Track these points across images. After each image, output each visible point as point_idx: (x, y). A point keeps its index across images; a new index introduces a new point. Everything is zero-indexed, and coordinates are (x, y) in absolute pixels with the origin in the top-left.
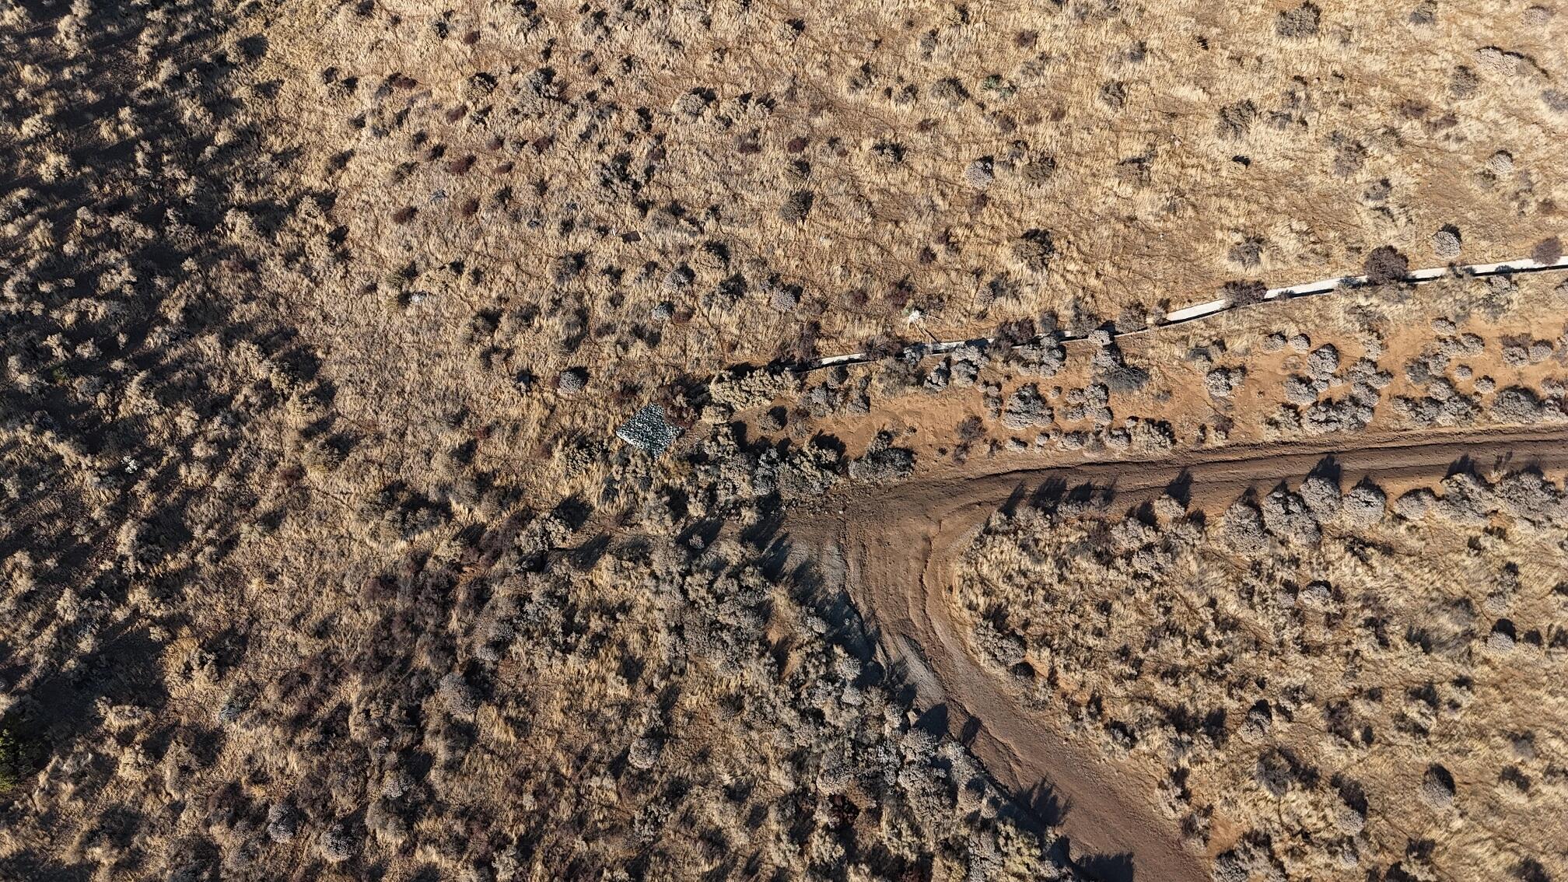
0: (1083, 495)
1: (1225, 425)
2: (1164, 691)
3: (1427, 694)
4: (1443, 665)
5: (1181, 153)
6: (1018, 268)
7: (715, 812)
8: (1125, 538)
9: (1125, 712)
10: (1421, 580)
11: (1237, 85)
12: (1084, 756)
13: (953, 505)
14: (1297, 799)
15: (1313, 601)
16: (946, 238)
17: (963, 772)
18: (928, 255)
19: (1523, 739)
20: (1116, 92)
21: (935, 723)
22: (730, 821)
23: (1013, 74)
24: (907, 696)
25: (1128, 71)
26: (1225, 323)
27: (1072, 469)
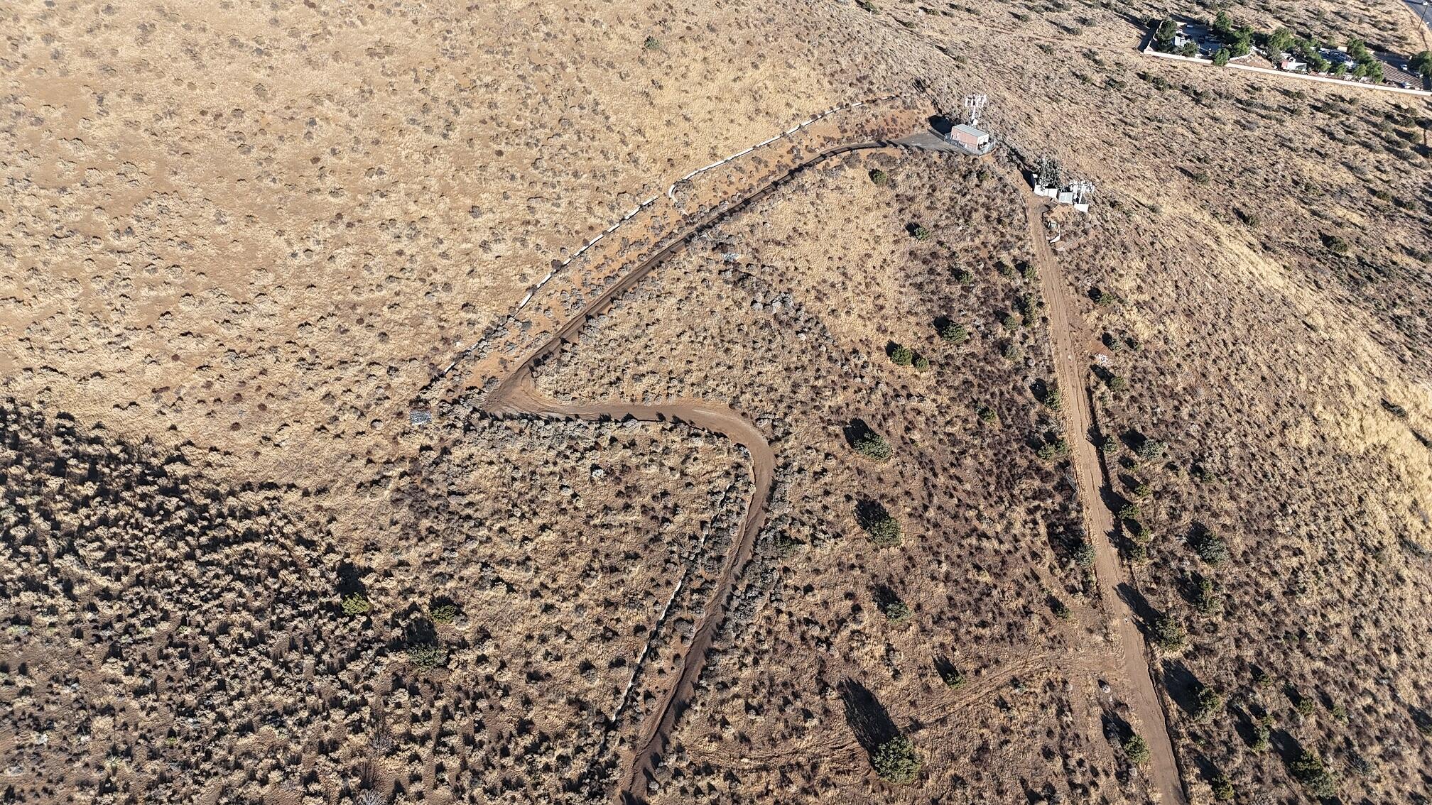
0: (545, 357)
1: (558, 323)
2: (606, 380)
3: (647, 346)
4: (644, 340)
5: (481, 263)
6: (472, 316)
7: (546, 470)
8: (566, 358)
9: (602, 390)
10: (626, 326)
11: (477, 238)
12: (603, 405)
13: (519, 380)
14: (645, 380)
15: (613, 344)
16: (441, 320)
17: (586, 424)
18: (442, 328)
19: (668, 342)
20: (444, 255)
21: (568, 420)
22: (551, 468)
23: (408, 265)
24: (558, 420)
25: (442, 248)
26: (536, 299)
27: (537, 354)
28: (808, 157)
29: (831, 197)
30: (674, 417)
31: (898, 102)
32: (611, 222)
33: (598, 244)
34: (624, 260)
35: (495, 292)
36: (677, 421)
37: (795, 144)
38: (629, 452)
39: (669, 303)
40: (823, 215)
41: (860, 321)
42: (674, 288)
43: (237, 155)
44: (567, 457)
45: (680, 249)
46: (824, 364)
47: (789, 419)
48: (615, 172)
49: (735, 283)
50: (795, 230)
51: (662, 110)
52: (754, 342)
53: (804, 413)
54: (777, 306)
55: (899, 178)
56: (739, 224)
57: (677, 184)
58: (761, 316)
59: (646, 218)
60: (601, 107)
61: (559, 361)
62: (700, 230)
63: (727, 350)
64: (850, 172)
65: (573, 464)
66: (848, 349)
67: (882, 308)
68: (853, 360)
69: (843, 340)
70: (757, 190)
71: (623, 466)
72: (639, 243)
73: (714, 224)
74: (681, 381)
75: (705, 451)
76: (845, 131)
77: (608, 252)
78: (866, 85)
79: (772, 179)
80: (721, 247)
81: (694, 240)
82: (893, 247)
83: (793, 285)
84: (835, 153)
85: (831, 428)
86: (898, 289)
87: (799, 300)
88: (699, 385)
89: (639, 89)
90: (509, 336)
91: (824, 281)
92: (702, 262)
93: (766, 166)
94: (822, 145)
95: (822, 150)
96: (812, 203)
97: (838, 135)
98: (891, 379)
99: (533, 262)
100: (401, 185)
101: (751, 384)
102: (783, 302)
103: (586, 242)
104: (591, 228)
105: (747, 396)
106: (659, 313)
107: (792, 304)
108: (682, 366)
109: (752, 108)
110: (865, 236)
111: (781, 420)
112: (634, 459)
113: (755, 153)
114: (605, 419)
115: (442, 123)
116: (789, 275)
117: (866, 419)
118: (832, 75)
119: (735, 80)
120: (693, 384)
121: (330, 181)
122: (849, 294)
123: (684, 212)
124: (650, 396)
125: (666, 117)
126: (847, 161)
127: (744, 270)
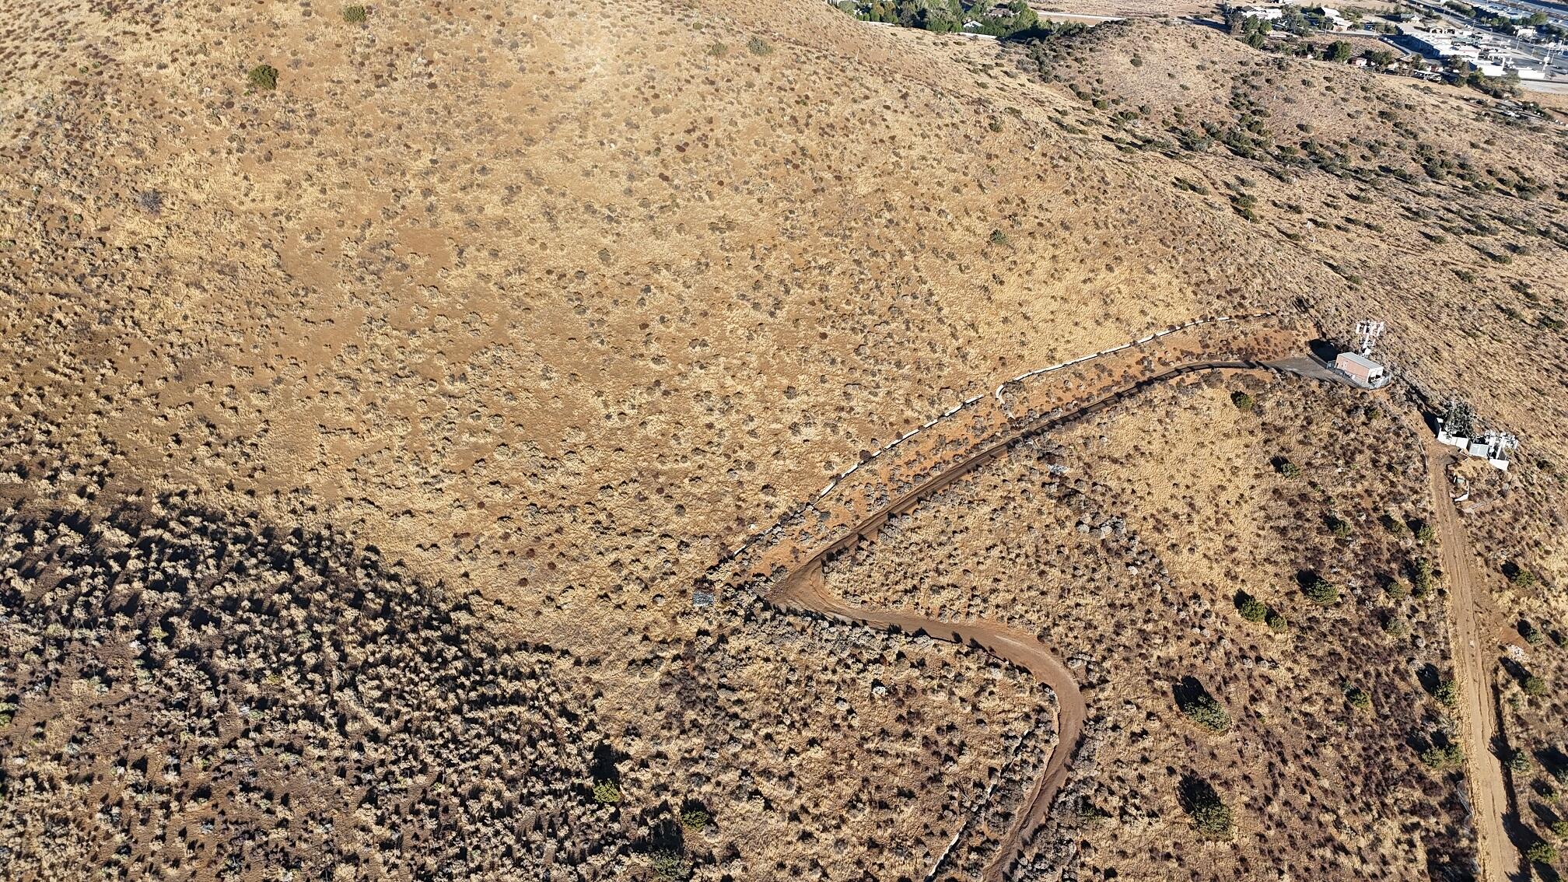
0: (840, 552)
1: (858, 517)
2: (900, 587)
3: (950, 556)
4: (948, 549)
5: (789, 445)
6: (771, 499)
7: (824, 677)
8: (863, 554)
9: (895, 597)
10: (931, 530)
11: (788, 419)
12: (894, 614)
13: (809, 573)
14: (944, 593)
15: (913, 548)
16: (739, 499)
17: (873, 632)
18: (739, 507)
19: (975, 554)
20: (752, 433)
21: (855, 625)
22: (829, 676)
23: (716, 439)
24: (844, 623)
25: (752, 426)
26: (838, 489)
27: (830, 548)
28: (1160, 370)
29: (1183, 417)
30: (972, 640)
31: (1274, 321)
32: (929, 418)
33: (912, 439)
34: (937, 458)
35: (797, 477)
36: (975, 646)
37: (1147, 354)
38: (916, 673)
39: (982, 512)
40: (1171, 436)
41: (1205, 562)
42: (989, 496)
43: (573, 315)
44: (848, 667)
45: (1001, 454)
46: (1157, 606)
47: (1107, 664)
48: (940, 366)
49: (1060, 499)
50: (1136, 448)
51: (1000, 306)
52: (1075, 569)
53: (1127, 660)
54: (1106, 531)
55: (1268, 405)
56: (1072, 434)
57: (1006, 384)
58: (1087, 540)
59: (967, 417)
60: (935, 298)
61: (854, 559)
62: (1027, 436)
63: (1042, 573)
64: (1208, 392)
65: (854, 675)
66: (1187, 592)
67: (1233, 550)
68: (1193, 607)
69: (1183, 581)
70: (1097, 400)
71: (908, 687)
72: (956, 442)
73: (1043, 431)
74: (985, 601)
75: (1003, 685)
76: (1207, 346)
77: (920, 448)
78: (1237, 299)
79: (1115, 389)
80: (1048, 457)
81: (1019, 447)
82: (1253, 482)
83: (1128, 509)
84: (1192, 369)
85: (1157, 683)
86: (1256, 530)
87: (1134, 527)
88: (1005, 608)
89: (979, 282)
90: (805, 524)
91: (1166, 510)
92: (1024, 471)
93: (1110, 375)
94: (1178, 359)
95: (1178, 364)
96: (1160, 421)
97: (1198, 350)
98: (1237, 635)
99: (841, 451)
100: (722, 359)
101: (1065, 616)
102: (1114, 527)
103: (899, 436)
104: (907, 421)
105: (1061, 629)
106: (969, 521)
107: (1124, 531)
108: (988, 584)
109: (1100, 312)
110: (1221, 464)
111: (1097, 663)
112: (921, 681)
113: (1099, 360)
114: (894, 630)
115: (771, 301)
116: (1125, 498)
117: (1203, 679)
118: (1197, 285)
119: (1085, 282)
120: (998, 606)
121: (655, 348)
122: (1195, 528)
123: (1011, 415)
124: (948, 612)
125: (1003, 313)
126: (1206, 379)
127: (1072, 486)
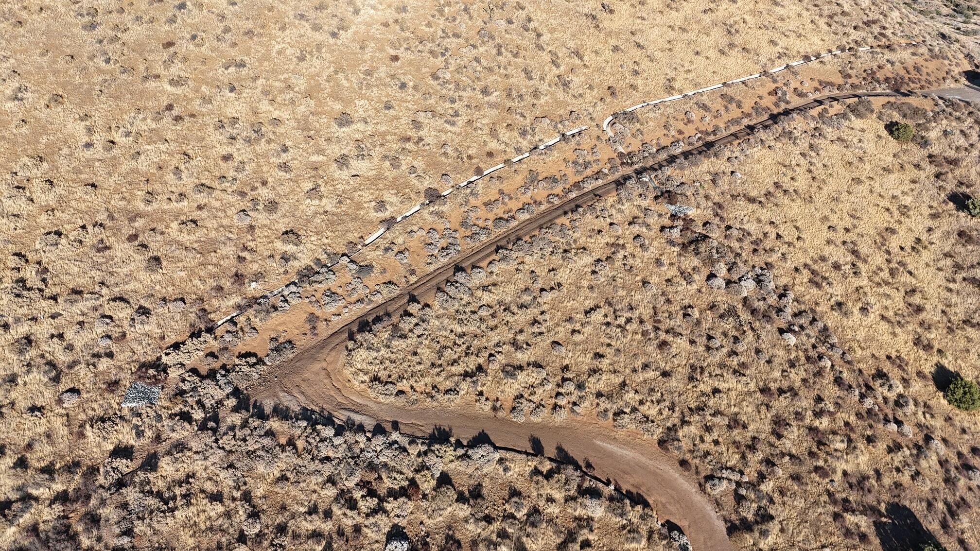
0: (378, 319)
1: (413, 272)
2: (457, 369)
3: (535, 322)
4: (533, 312)
5: (330, 181)
6: (290, 248)
8: (406, 325)
9: (449, 384)
10: (511, 289)
11: (335, 150)
12: (444, 409)
13: (326, 351)
14: (521, 376)
15: (483, 313)
16: (245, 248)
17: (404, 441)
18: (241, 259)
19: (570, 320)
20: (285, 167)
21: (379, 430)
22: (317, 523)
23: (231, 174)
24: (361, 429)
25: (285, 157)
26: (389, 236)
27: (367, 314)
28: (796, 102)
29: (830, 151)
30: (560, 449)
31: (923, 50)
32: (518, 150)
33: (495, 174)
34: (526, 198)
35: (333, 220)
36: (563, 459)
37: (779, 85)
38: (463, 511)
39: (580, 263)
40: (820, 172)
41: (884, 325)
42: (591, 243)
43: (78, 30)
44: (352, 505)
45: (608, 192)
46: (831, 391)
47: (767, 487)
48: (536, 94)
49: (684, 246)
50: (777, 185)
51: (610, 34)
52: (710, 338)
53: (796, 478)
54: (748, 287)
55: (933, 134)
56: (697, 170)
57: (615, 115)
58: (723, 298)
59: (568, 150)
60: (533, 25)
61: (395, 327)
62: (639, 173)
63: (663, 345)
64: (857, 123)
65: (359, 520)
66: (868, 367)
67: (919, 309)
68: (881, 391)
69: (859, 353)
70: (725, 133)
71: (449, 538)
72: (552, 180)
73: (661, 166)
74: (580, 386)
75: (606, 530)
76: (850, 76)
77: (506, 186)
78: (876, 29)
79: (746, 122)
80: (668, 196)
81: (630, 183)
82: (930, 223)
83: (774, 258)
84: (835, 99)
85: (850, 519)
86: (944, 283)
87: (784, 281)
88: (609, 397)
89: (586, 11)
90: (332, 282)
91: (823, 259)
92: (636, 212)
93: (739, 106)
94: (816, 90)
95: (817, 96)
96: (803, 155)
97: (839, 80)
98: (949, 432)
99: (398, 186)
100: (261, 81)
101: (700, 409)
102: (759, 280)
103: (479, 171)
104: (490, 154)
105: (693, 430)
106: (563, 275)
107: (772, 285)
108: (587, 360)
109: (724, 41)
110: (885, 203)
111: (753, 486)
112: (471, 527)
113: (725, 90)
114: (441, 437)
116: (768, 244)
117: (918, 508)
118: (831, 17)
119: (705, 12)
120: (599, 395)
121: (177, 69)
122: (863, 282)
123: (621, 149)
124: (526, 406)
125: (613, 42)
126: (854, 110)
127: (700, 230)
